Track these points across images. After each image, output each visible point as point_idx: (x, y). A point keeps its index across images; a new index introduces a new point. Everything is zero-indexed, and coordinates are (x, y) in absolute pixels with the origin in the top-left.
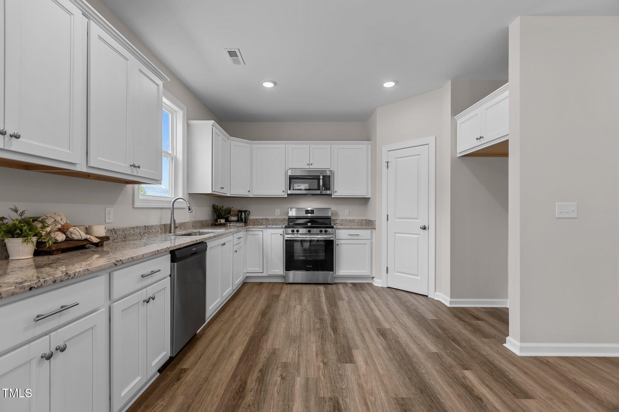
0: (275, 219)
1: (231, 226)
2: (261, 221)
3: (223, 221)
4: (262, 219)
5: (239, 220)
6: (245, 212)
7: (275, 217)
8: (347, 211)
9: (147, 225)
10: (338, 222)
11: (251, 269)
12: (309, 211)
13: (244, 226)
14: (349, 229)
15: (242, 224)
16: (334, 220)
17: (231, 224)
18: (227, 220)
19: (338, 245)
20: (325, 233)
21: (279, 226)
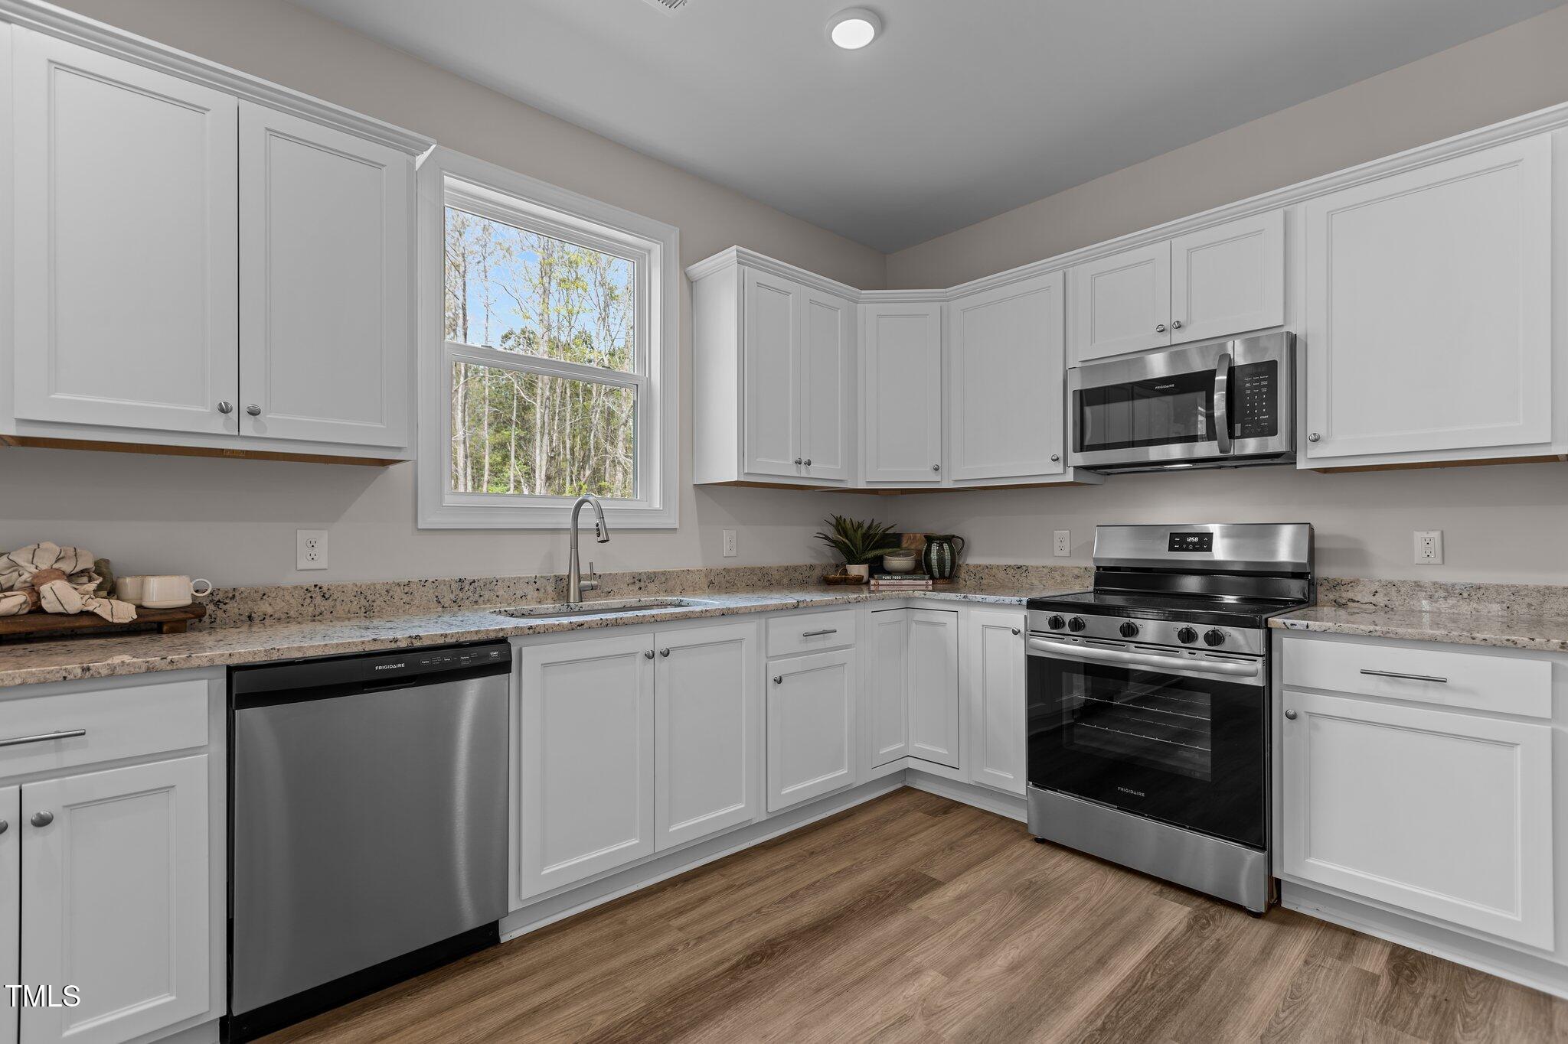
0: (1053, 570)
1: (881, 588)
2: (1001, 575)
3: (858, 570)
4: (1007, 568)
5: (921, 568)
6: (949, 539)
7: (1050, 562)
8: (1423, 540)
9: (470, 578)
10: (1362, 595)
11: (920, 747)
12: (1190, 539)
13: (930, 588)
14: (1369, 637)
15: (924, 582)
16: (1336, 585)
17: (881, 582)
18: (878, 568)
19: (1293, 717)
20: (1206, 646)
21: (1008, 599)
